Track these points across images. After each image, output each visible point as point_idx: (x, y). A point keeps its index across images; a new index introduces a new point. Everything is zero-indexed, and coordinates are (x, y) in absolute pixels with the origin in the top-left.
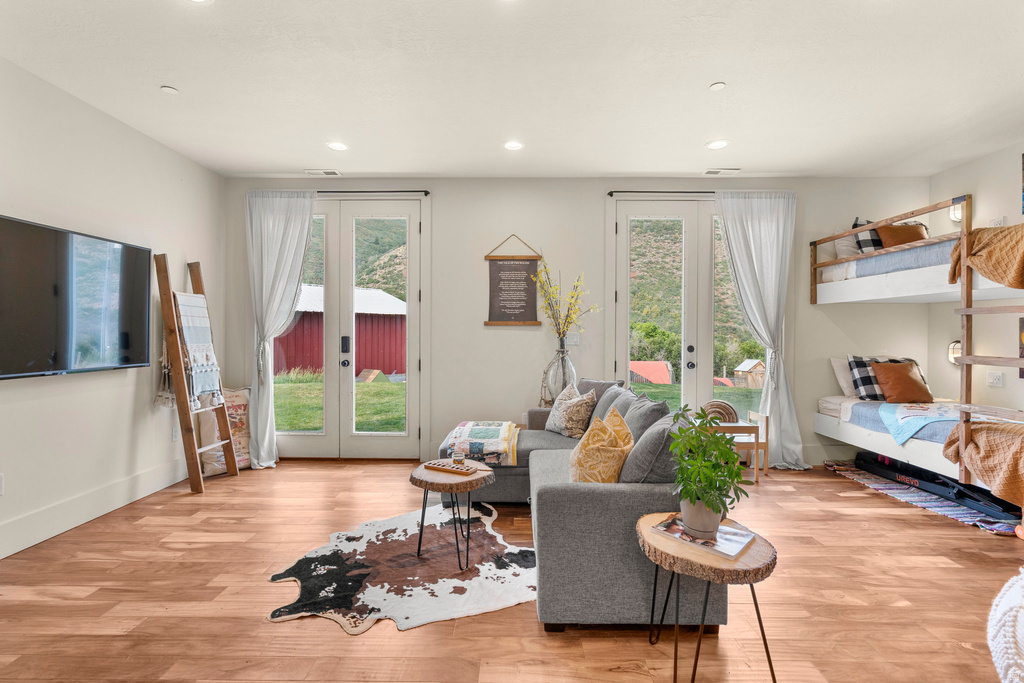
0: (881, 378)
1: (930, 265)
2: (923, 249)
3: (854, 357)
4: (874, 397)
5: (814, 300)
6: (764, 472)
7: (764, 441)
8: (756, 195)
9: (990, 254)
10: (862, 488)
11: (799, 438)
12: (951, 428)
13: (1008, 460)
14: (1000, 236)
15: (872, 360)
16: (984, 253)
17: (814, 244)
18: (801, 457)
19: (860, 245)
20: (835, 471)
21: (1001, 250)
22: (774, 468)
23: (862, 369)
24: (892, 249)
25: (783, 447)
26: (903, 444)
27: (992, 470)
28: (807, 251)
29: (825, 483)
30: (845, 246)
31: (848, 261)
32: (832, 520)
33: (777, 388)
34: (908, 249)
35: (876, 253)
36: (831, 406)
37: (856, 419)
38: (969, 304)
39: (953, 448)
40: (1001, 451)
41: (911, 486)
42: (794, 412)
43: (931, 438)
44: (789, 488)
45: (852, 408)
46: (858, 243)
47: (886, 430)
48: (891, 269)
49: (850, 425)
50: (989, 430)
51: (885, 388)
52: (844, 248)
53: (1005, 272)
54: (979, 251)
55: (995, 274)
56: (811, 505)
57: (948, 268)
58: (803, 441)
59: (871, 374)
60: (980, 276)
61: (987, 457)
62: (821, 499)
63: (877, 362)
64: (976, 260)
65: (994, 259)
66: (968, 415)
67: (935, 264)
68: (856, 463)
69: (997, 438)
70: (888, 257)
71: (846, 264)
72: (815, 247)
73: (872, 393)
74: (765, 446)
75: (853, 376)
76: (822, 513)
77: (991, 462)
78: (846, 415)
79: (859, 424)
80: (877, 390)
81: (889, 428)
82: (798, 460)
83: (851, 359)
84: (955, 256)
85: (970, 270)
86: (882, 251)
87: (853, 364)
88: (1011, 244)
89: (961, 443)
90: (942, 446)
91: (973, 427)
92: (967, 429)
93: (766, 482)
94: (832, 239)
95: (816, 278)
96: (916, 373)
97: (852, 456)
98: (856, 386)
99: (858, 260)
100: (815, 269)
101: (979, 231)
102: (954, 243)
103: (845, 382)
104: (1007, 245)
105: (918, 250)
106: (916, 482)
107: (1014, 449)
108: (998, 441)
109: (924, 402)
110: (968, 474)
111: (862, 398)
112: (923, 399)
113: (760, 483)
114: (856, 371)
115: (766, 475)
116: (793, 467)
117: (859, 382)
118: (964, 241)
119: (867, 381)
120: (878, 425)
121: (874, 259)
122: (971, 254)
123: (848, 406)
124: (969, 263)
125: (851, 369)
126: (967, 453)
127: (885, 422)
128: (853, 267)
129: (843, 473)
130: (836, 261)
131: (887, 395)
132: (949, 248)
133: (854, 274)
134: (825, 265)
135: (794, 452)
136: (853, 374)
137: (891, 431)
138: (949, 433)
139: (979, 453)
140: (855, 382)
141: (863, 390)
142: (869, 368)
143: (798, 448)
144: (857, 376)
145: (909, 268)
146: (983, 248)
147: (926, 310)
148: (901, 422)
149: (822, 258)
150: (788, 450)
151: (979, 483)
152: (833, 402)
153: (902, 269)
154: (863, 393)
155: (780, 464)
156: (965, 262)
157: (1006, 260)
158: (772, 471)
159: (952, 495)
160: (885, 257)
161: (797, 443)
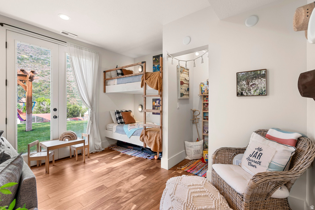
0: (124, 117)
1: (136, 82)
2: (134, 77)
3: (117, 110)
4: (122, 123)
5: (105, 91)
6: (88, 156)
7: (88, 144)
8: (84, 49)
9: (150, 79)
10: (119, 153)
11: (100, 140)
12: (141, 131)
13: (154, 139)
14: (152, 75)
15: (121, 111)
16: (149, 79)
17: (105, 72)
18: (101, 147)
19: (118, 74)
20: (111, 148)
21: (153, 78)
22: (92, 153)
23: (119, 114)
24: (127, 76)
25: (95, 144)
26: (130, 138)
27: (151, 143)
28: (102, 74)
29: (109, 154)
30: (114, 74)
31: (115, 79)
32: (110, 172)
33: (92, 123)
34: (131, 76)
35: (122, 77)
36: (110, 127)
37: (117, 131)
38: (145, 94)
39: (142, 137)
40: (153, 137)
41: (131, 149)
42: (98, 131)
43: (136, 135)
44: (97, 161)
45: (116, 127)
46: (118, 73)
47: (125, 134)
48: (126, 82)
49: (116, 133)
50: (150, 130)
51: (125, 120)
52: (114, 75)
53: (153, 85)
54: (148, 78)
55: (151, 86)
56: (104, 167)
57: (140, 83)
58: (102, 140)
59: (121, 116)
60: (148, 86)
61: (150, 139)
62: (107, 163)
63: (123, 112)
64: (147, 81)
65: (151, 81)
66: (145, 127)
67: (137, 82)
68: (117, 144)
69: (152, 133)
70: (126, 78)
71: (114, 80)
72: (105, 73)
73: (121, 122)
74: (88, 146)
75: (116, 117)
76: (107, 170)
77: (151, 141)
78: (114, 130)
79: (118, 133)
80: (123, 120)
81: (126, 133)
82: (100, 148)
83: (116, 111)
84: (142, 79)
85: (146, 83)
86: (124, 76)
87: (116, 113)
88: (155, 77)
89: (144, 136)
90: (140, 137)
91: (146, 130)
92: (145, 131)
93: (88, 161)
94: (110, 71)
95: (105, 84)
96: (132, 114)
97: (116, 142)
98: (117, 120)
99: (118, 78)
100: (105, 81)
101: (148, 73)
102: (142, 76)
103: (114, 119)
104: (154, 77)
105: (133, 77)
106: (132, 147)
107: (155, 136)
108: (152, 134)
109: (134, 123)
110: (145, 144)
111: (119, 124)
112: (133, 122)
113: (86, 162)
114: (117, 115)
115: (89, 157)
116: (98, 151)
117: (118, 119)
118: (144, 75)
119: (120, 118)
120: (123, 132)
121: (122, 79)
122: (146, 79)
123: (115, 126)
124: (145, 82)
125: (116, 114)
126: (145, 138)
127: (125, 131)
128: (116, 81)
129: (114, 149)
130: (111, 79)
131: (125, 122)
132: (141, 77)
133: (116, 83)
134: (108, 79)
135: (98, 145)
136: (116, 116)
137: (127, 134)
138: (141, 133)
139: (148, 138)
140: (117, 118)
141: (119, 121)
142: (120, 114)
143: (100, 144)
144: (117, 117)
145: (131, 82)
146: (149, 78)
147: (134, 96)
148: (129, 131)
149: (107, 77)
150: (96, 145)
151: (148, 147)
152: (110, 126)
153: (129, 83)
154: (119, 122)
155: (94, 151)
156: (145, 81)
157: (154, 82)
158: (91, 154)
159: (141, 150)
160: (124, 78)
161: (100, 142)
